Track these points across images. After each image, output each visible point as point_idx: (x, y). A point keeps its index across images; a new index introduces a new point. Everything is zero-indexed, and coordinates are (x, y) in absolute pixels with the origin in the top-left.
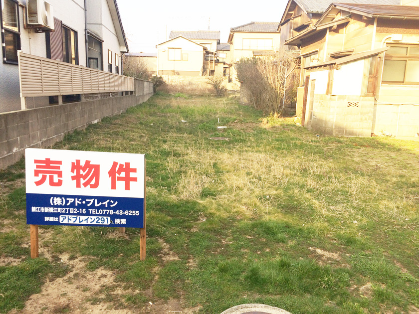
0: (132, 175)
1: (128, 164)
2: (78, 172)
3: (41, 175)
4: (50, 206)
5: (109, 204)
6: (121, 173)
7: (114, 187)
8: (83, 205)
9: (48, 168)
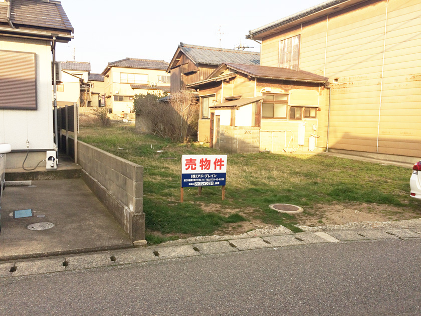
0: (222, 163)
1: (221, 159)
2: (202, 164)
3: (188, 166)
4: (191, 178)
5: (214, 176)
6: (219, 163)
7: (215, 169)
8: (203, 177)
9: (191, 162)
